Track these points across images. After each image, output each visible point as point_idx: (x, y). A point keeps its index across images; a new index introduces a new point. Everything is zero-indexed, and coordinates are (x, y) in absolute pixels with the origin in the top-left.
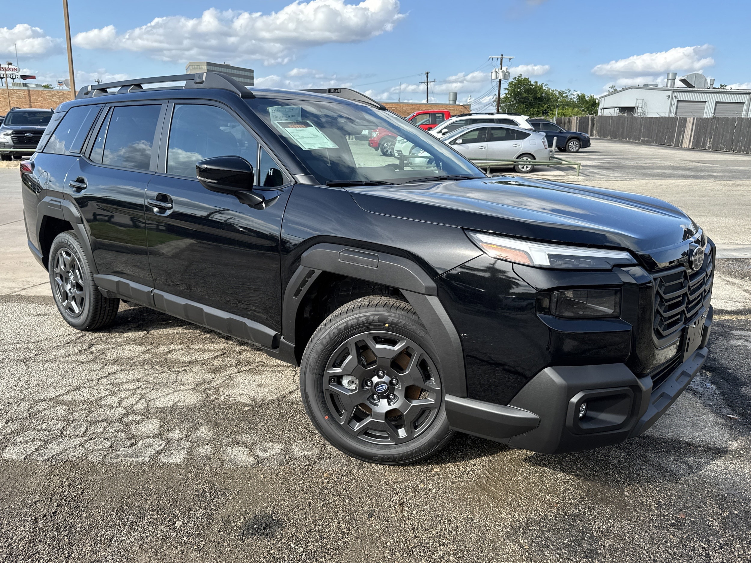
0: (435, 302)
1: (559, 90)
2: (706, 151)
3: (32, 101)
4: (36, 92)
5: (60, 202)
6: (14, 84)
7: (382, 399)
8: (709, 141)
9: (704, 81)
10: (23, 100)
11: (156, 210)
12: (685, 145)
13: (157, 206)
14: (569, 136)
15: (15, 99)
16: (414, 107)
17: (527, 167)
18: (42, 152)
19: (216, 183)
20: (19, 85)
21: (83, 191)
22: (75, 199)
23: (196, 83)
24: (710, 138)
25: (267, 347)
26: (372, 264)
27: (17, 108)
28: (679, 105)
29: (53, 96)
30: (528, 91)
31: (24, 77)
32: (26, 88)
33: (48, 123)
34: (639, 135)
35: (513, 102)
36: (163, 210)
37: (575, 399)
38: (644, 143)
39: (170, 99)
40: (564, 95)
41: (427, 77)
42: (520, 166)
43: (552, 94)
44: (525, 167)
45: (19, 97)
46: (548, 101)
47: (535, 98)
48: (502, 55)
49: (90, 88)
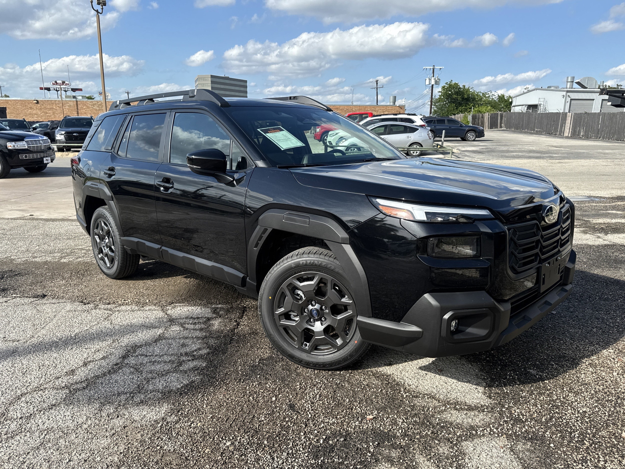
0: (348, 248)
1: (483, 92)
2: (580, 138)
3: (79, 109)
4: (82, 102)
5: (97, 185)
6: (66, 97)
7: (317, 321)
8: (582, 130)
9: (595, 83)
10: (73, 108)
11: (162, 189)
12: (566, 134)
13: (163, 186)
14: (467, 129)
15: (67, 107)
16: (361, 108)
17: (417, 153)
18: (86, 150)
19: (201, 169)
20: (69, 97)
21: (113, 177)
22: (107, 182)
23: (190, 97)
24: (583, 129)
25: (238, 286)
26: (305, 223)
27: (68, 116)
28: (572, 102)
29: (94, 105)
30: (457, 93)
31: (74, 90)
32: (75, 100)
33: (91, 127)
34: (534, 127)
35: (445, 101)
36: (166, 189)
37: (446, 317)
38: (538, 133)
39: (172, 109)
40: (487, 96)
41: (377, 83)
42: (411, 152)
43: (477, 95)
44: (415, 152)
45: (70, 106)
46: (473, 100)
47: (463, 99)
48: (434, 66)
49: (118, 102)
